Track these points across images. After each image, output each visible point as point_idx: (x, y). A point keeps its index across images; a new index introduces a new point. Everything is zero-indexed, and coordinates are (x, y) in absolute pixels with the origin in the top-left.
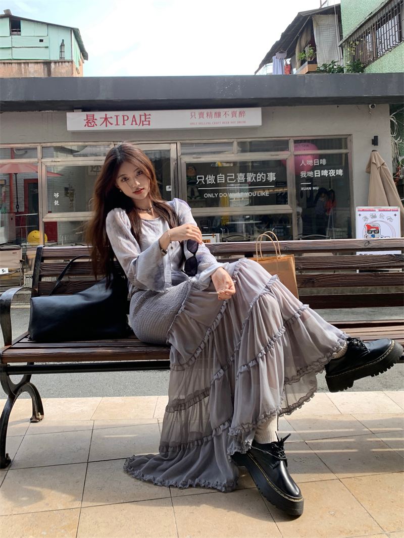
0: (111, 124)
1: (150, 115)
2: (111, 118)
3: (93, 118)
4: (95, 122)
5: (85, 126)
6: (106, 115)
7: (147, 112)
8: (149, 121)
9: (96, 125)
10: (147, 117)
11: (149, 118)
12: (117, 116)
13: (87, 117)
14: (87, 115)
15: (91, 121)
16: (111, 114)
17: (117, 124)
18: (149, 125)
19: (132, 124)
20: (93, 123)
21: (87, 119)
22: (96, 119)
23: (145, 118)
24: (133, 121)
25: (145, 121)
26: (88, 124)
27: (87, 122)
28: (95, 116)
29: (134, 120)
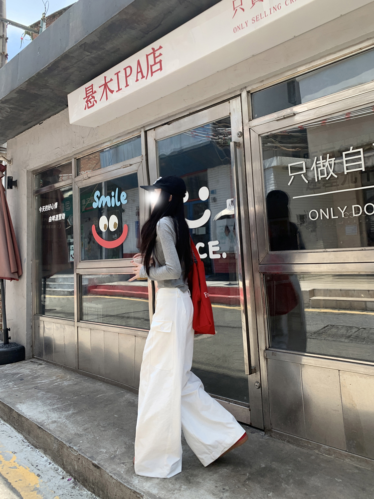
0: (112, 92)
1: (161, 47)
2: (111, 80)
3: (92, 91)
4: (93, 97)
5: (85, 109)
6: (105, 77)
7: (155, 45)
8: (160, 61)
9: (96, 101)
10: (157, 54)
11: (161, 54)
12: (117, 74)
13: (86, 91)
14: (86, 89)
15: (91, 97)
16: (110, 74)
17: (119, 89)
18: (161, 69)
19: (137, 80)
20: (92, 100)
21: (87, 97)
22: (95, 92)
23: (155, 58)
24: (138, 73)
25: (155, 63)
26: (88, 104)
27: (87, 102)
28: (93, 86)
29: (139, 70)
